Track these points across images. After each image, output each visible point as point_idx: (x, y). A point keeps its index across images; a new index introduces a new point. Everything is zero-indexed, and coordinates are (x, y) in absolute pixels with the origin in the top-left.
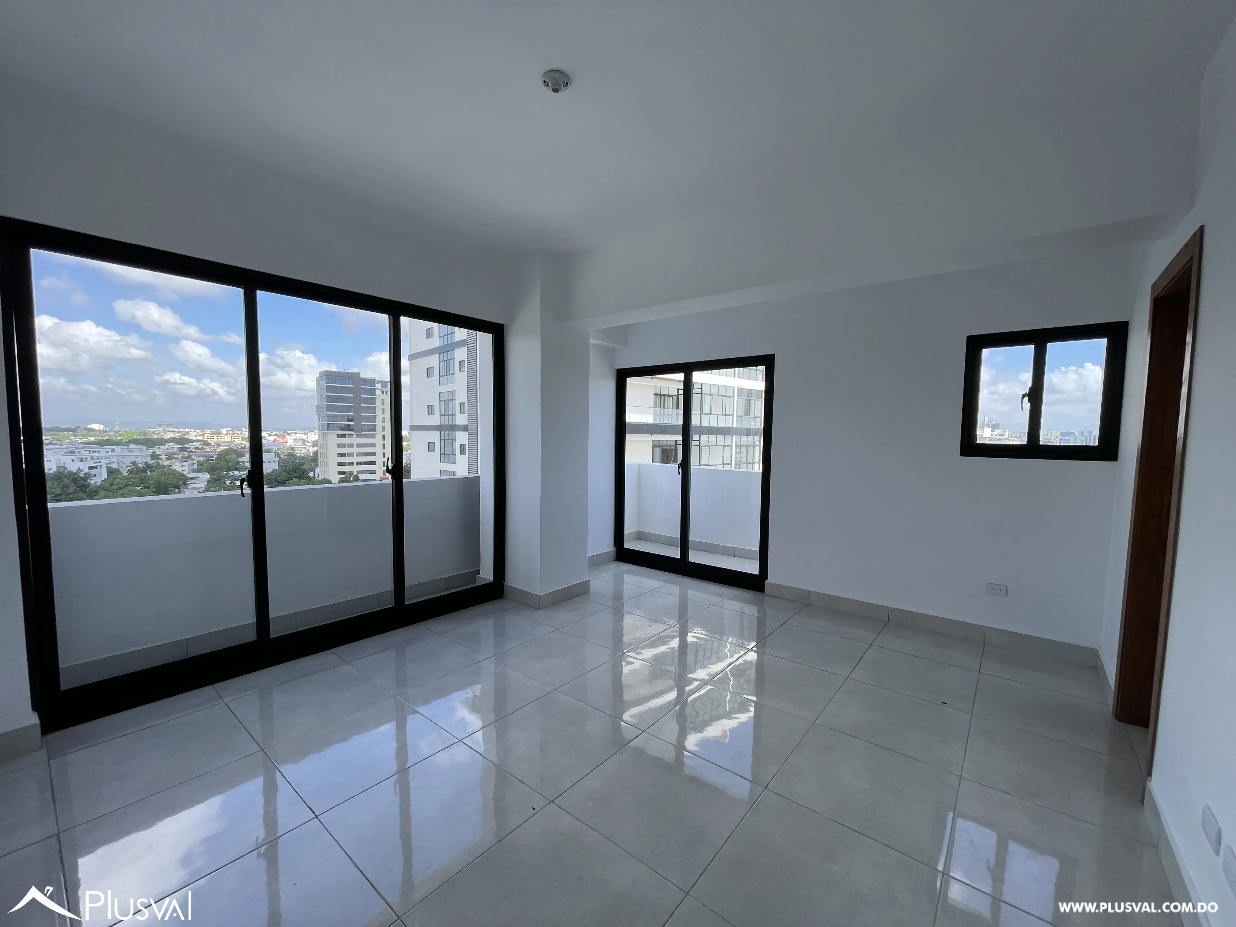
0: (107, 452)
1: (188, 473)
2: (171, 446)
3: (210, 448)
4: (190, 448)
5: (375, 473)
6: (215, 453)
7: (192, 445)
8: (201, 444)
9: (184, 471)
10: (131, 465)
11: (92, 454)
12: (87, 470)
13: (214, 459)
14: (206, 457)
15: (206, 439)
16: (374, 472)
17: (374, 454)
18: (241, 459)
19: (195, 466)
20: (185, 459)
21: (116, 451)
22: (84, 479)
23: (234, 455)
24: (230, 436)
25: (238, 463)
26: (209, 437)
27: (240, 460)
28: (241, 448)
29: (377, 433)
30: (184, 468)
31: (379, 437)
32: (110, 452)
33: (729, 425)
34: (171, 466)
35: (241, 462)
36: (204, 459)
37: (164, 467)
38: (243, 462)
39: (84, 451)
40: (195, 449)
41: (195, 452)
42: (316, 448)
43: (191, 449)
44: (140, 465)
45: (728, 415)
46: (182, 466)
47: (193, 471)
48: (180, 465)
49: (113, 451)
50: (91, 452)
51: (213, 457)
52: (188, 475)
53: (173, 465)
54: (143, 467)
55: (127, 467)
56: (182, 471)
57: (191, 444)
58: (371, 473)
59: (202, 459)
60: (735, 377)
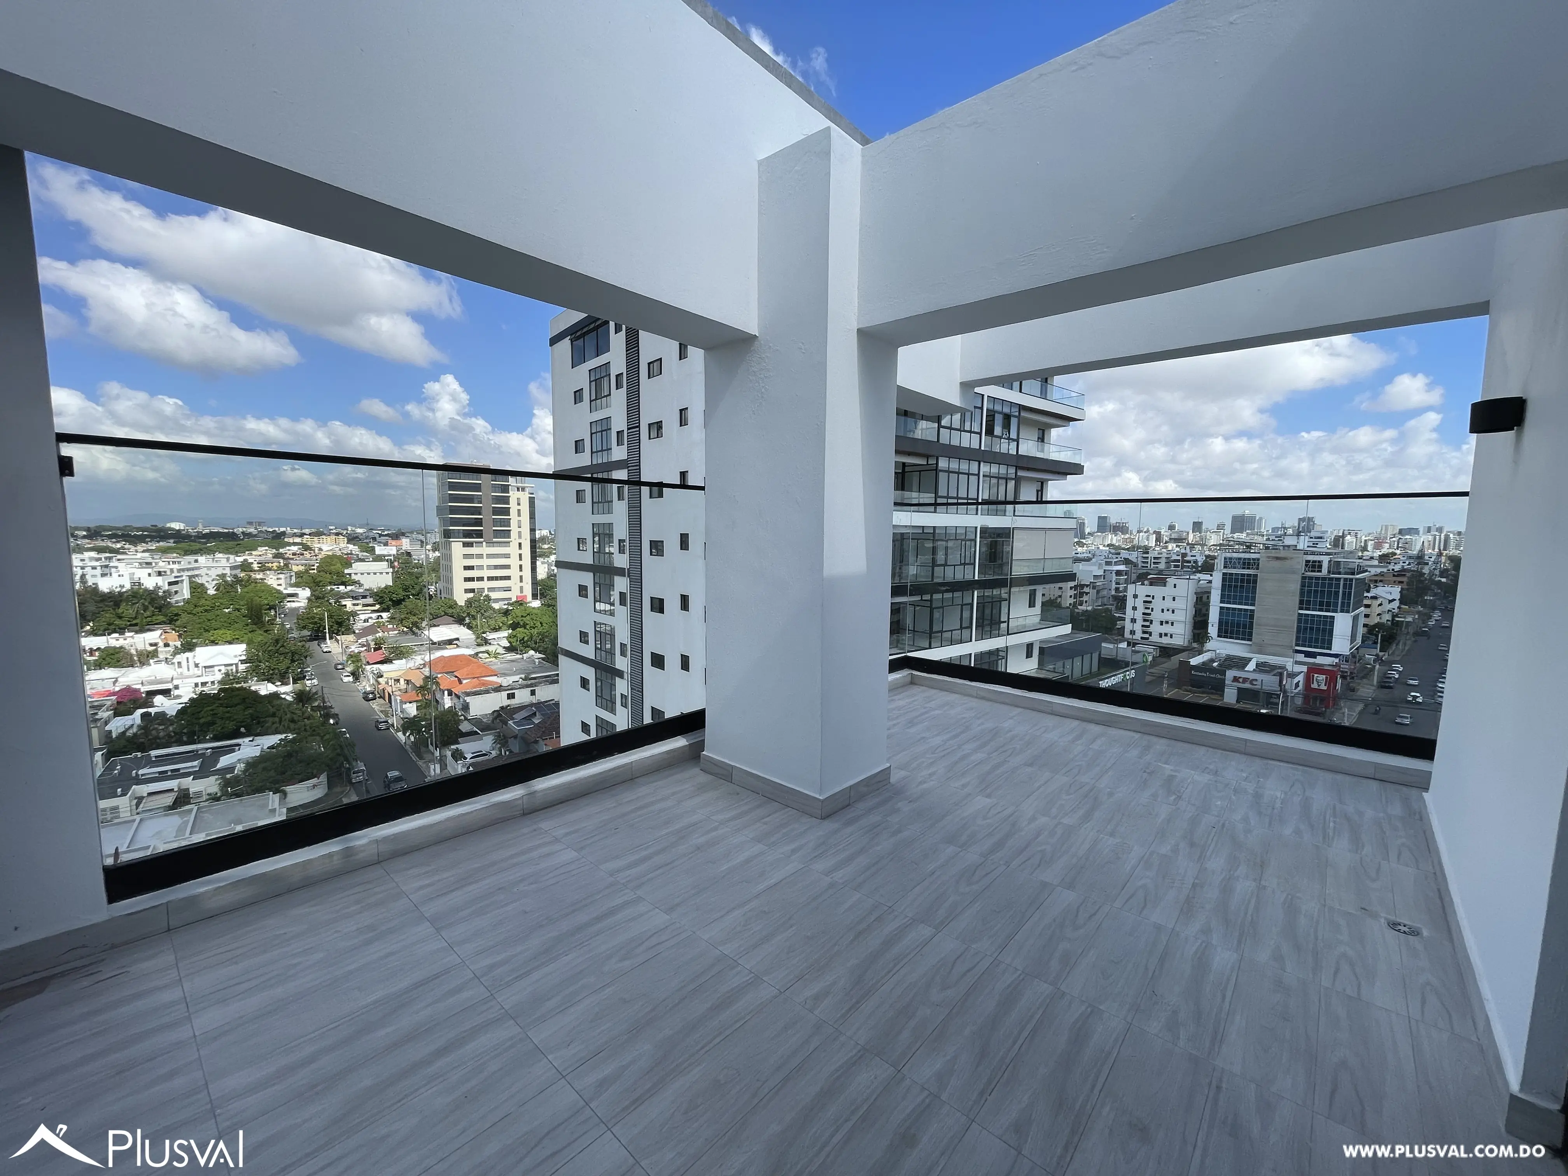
0: (189, 563)
1: (285, 589)
2: (264, 551)
3: (310, 553)
4: (286, 553)
5: (510, 590)
6: (317, 560)
7: (289, 550)
8: (300, 549)
9: (280, 585)
10: (218, 578)
11: (172, 566)
12: (166, 587)
13: (315, 567)
14: (306, 565)
15: (304, 542)
16: (508, 589)
17: (508, 567)
18: (348, 570)
19: (294, 580)
20: (280, 570)
21: (199, 561)
22: (164, 598)
23: (339, 565)
24: (334, 538)
25: (344, 575)
26: (309, 539)
27: (346, 571)
28: (347, 554)
29: (511, 541)
30: (280, 582)
31: (514, 544)
32: (193, 562)
33: (969, 577)
34: (265, 579)
35: (348, 574)
36: (303, 568)
37: (255, 581)
38: (350, 574)
39: (163, 561)
40: (293, 555)
41: (292, 559)
42: (437, 554)
43: (288, 555)
44: (229, 579)
45: (968, 564)
46: (277, 579)
47: (292, 586)
48: (275, 578)
49: (196, 561)
50: (171, 563)
51: (314, 566)
52: (285, 592)
53: (267, 579)
54: (232, 580)
55: (213, 580)
56: (278, 585)
57: (288, 548)
58: (505, 591)
59: (301, 568)
60: (977, 514)
